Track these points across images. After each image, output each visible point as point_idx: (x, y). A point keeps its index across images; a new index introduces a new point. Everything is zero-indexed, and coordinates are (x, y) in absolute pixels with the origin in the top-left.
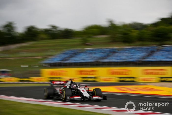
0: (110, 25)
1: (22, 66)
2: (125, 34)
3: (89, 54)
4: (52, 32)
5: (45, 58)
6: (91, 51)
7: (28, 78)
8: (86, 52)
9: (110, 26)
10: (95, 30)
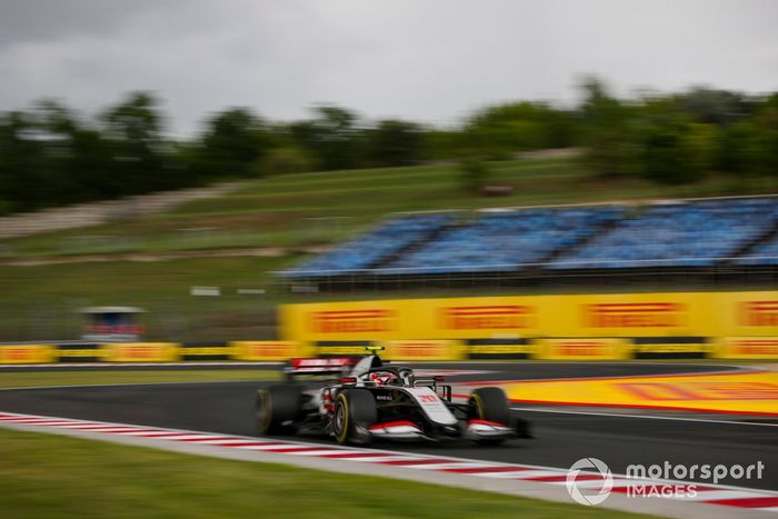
0: (589, 101)
1: (198, 291)
2: (656, 141)
3: (494, 234)
4: (327, 138)
5: (295, 253)
6: (505, 222)
7: (223, 345)
8: (483, 226)
9: (586, 108)
10: (520, 125)
